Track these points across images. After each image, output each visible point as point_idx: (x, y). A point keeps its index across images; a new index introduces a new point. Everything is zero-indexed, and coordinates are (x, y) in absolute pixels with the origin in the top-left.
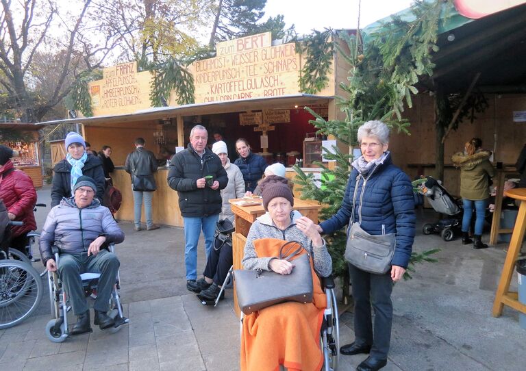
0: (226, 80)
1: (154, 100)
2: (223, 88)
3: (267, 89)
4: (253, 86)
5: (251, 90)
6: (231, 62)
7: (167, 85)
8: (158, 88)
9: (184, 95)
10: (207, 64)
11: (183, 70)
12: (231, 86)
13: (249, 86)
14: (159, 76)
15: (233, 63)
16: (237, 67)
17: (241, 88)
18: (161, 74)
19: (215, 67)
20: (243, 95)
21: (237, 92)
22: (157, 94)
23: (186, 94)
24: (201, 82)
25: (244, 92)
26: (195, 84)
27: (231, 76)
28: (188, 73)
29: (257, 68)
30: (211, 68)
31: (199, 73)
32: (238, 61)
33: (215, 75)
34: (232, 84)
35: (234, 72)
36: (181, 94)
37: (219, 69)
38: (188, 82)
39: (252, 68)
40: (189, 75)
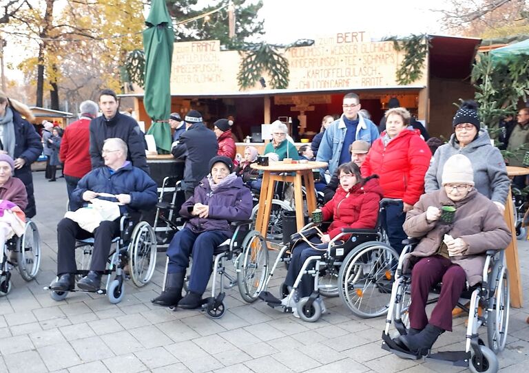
0: (324, 67)
1: (241, 80)
2: (320, 74)
3: (365, 77)
4: (352, 74)
5: (349, 77)
6: (329, 52)
7: (256, 67)
8: (246, 69)
9: (276, 78)
10: (304, 52)
11: (276, 54)
12: (329, 73)
13: (347, 74)
14: (248, 57)
15: (333, 52)
16: (336, 56)
17: (339, 75)
18: (250, 56)
19: (312, 54)
20: (340, 81)
21: (335, 78)
22: (244, 73)
23: (278, 77)
24: (296, 66)
25: (342, 79)
26: (290, 68)
27: (330, 64)
28: (281, 57)
29: (357, 59)
30: (308, 55)
31: (296, 58)
32: (337, 52)
33: (313, 61)
34: (331, 71)
35: (333, 60)
36: (273, 76)
37: (316, 57)
38: (281, 66)
39: (351, 59)
40: (283, 59)
